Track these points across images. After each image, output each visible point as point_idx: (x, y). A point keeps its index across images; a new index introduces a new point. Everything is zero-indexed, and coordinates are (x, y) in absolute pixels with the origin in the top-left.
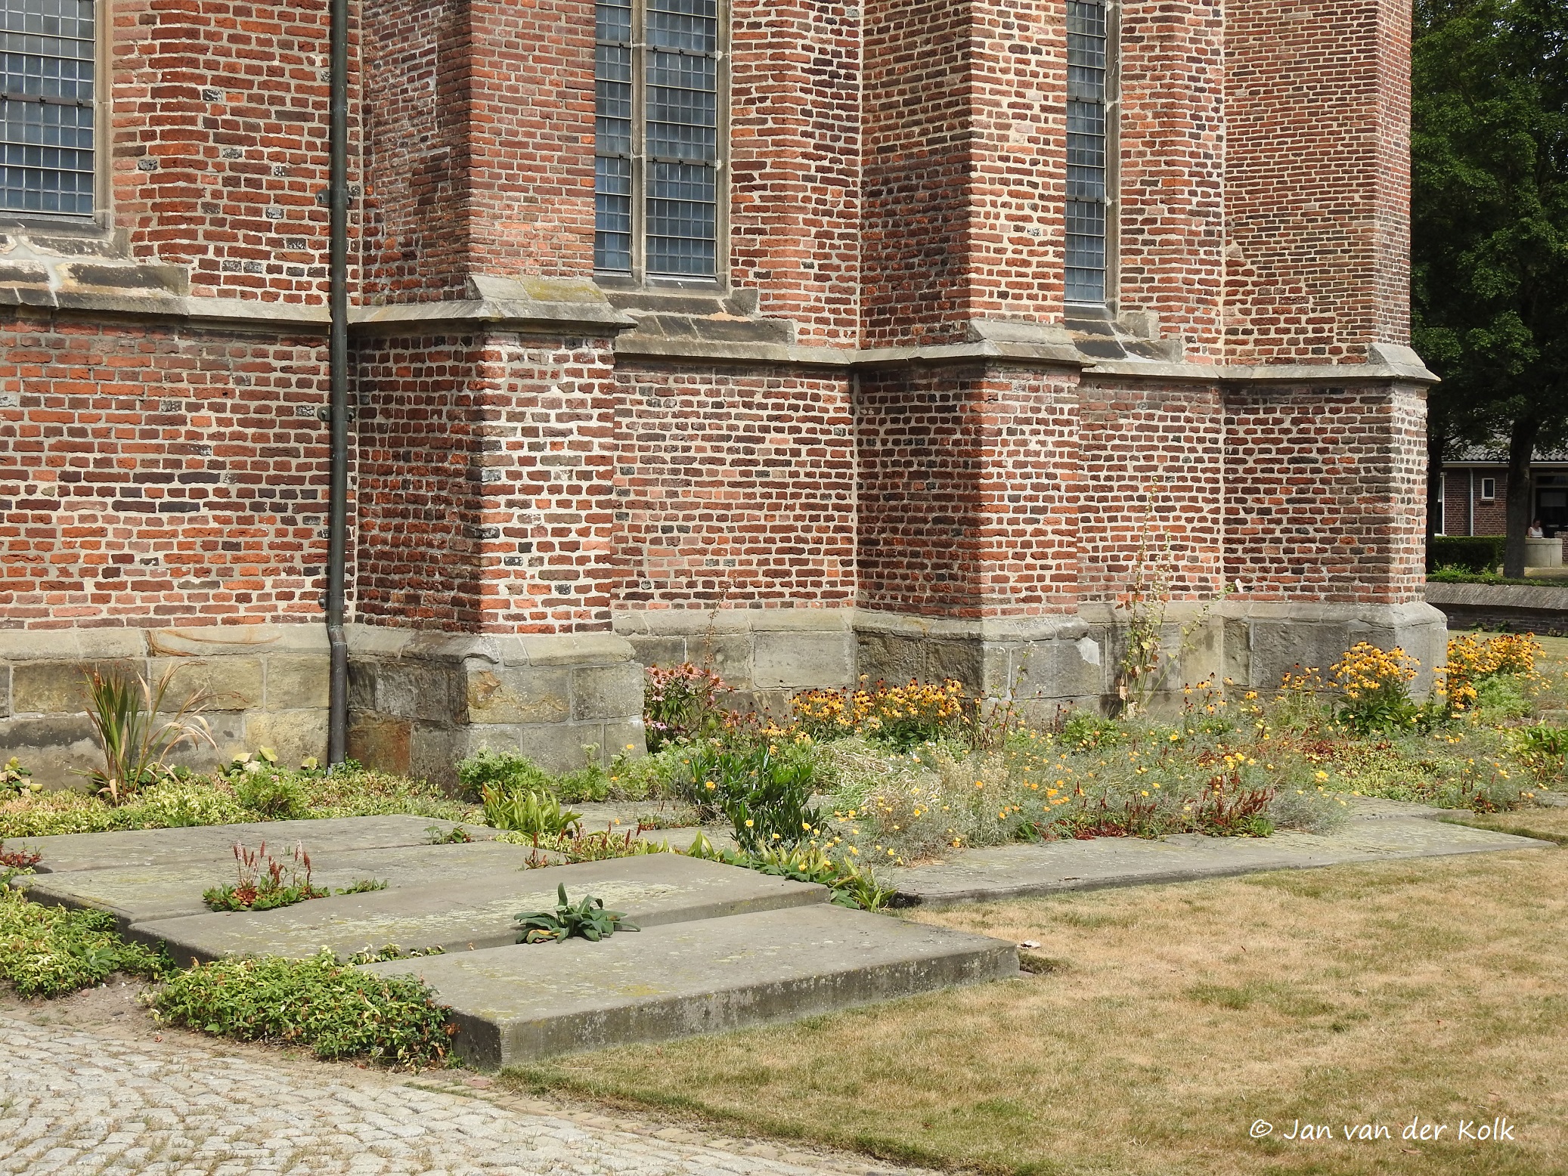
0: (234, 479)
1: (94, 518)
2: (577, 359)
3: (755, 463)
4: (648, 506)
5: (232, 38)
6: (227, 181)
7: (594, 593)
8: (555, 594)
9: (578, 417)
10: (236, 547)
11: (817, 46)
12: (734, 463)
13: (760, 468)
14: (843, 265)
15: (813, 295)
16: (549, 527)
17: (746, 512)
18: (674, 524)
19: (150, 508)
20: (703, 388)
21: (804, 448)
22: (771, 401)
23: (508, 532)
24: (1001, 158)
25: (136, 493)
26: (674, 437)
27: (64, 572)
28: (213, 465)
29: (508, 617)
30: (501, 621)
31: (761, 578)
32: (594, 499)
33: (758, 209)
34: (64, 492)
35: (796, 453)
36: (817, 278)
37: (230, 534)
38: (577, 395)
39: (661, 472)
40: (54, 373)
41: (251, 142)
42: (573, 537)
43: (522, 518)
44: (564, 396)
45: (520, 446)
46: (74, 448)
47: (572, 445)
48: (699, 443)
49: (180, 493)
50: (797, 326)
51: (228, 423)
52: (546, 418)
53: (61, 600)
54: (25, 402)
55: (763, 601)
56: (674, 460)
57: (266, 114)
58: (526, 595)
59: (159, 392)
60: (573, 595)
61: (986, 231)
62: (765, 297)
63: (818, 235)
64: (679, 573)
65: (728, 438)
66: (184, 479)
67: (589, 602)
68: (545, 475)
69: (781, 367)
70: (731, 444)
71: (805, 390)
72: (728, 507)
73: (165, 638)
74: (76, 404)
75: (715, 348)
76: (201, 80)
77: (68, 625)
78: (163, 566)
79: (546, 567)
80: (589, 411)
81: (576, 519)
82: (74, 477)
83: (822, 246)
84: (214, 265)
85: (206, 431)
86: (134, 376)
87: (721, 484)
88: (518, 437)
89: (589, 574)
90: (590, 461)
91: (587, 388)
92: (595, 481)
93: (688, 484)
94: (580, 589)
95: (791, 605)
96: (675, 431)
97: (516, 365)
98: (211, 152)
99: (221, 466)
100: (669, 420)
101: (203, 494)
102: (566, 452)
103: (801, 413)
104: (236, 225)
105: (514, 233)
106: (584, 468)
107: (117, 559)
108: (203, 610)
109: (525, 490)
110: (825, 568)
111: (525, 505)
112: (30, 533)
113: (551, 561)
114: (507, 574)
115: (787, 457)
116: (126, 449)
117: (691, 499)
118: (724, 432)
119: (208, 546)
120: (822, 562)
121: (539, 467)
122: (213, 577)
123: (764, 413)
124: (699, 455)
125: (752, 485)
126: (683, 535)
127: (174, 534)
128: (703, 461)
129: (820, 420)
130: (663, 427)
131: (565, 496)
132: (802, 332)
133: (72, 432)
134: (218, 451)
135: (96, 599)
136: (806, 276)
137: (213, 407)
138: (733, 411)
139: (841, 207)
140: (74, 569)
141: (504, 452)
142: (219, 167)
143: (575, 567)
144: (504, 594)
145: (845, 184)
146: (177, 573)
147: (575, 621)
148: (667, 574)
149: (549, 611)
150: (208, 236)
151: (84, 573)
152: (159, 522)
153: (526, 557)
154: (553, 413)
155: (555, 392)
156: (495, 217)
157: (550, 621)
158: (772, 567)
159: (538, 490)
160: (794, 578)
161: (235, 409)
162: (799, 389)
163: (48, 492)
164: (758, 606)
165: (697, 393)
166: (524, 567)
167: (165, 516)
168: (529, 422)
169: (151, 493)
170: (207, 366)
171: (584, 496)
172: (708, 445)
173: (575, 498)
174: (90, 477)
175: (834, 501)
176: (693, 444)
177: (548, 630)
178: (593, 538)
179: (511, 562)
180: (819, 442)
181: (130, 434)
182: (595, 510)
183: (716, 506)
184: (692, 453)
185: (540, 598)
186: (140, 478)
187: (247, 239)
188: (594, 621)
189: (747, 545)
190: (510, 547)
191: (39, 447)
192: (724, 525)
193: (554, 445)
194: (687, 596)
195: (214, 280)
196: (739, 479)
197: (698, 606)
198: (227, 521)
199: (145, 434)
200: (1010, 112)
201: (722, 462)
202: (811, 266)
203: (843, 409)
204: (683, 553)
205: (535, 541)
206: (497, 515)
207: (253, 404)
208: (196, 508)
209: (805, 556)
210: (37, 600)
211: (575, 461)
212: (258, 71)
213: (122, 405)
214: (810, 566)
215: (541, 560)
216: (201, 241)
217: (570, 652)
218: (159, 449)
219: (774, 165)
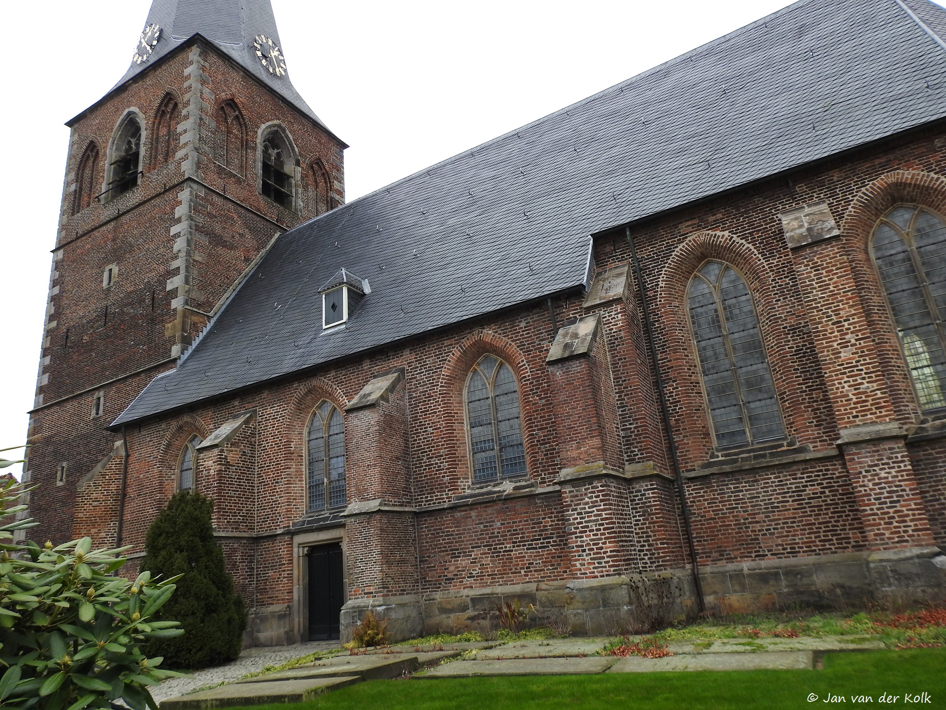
0: (557, 537)
1: (522, 553)
2: (592, 488)
3: (804, 499)
4: (757, 522)
5: (541, 417)
6: (545, 455)
7: (611, 563)
8: (597, 565)
9: (596, 506)
10: (561, 557)
11: (795, 346)
12: (793, 501)
13: (807, 501)
14: (828, 418)
15: (816, 432)
16: (591, 543)
17: (804, 519)
18: (771, 527)
19: (536, 548)
20: (772, 476)
21: (827, 491)
22: (805, 476)
23: (577, 546)
24: (838, 365)
25: (532, 544)
26: (763, 496)
27: (516, 569)
28: (551, 534)
29: (581, 574)
30: (579, 575)
31: (818, 543)
32: (606, 532)
33: (788, 408)
34: (514, 547)
35: (824, 492)
36: (816, 426)
37: (559, 553)
38: (594, 499)
39: (761, 509)
40: (508, 515)
41: (550, 443)
42: (601, 545)
43: (581, 541)
44: (590, 501)
45: (577, 519)
46: (515, 535)
47: (595, 516)
48: (775, 496)
49: (543, 543)
50: (811, 446)
51: (554, 521)
52: (585, 508)
53: (516, 577)
54: (502, 524)
55: (821, 552)
56: (765, 504)
57: (553, 434)
58: (586, 566)
59: (534, 516)
60: (603, 564)
61: (839, 394)
62: (798, 438)
63: (812, 411)
64: (777, 545)
65: (788, 492)
66: (544, 539)
67: (610, 566)
68: (587, 527)
69: (805, 461)
70: (790, 494)
71: (821, 468)
72: (795, 518)
73: (543, 586)
74: (514, 523)
75: (772, 461)
76: (534, 430)
77: (519, 583)
78: (541, 565)
79: (592, 556)
80: (599, 503)
81: (601, 539)
82: (515, 542)
83: (816, 414)
84: (544, 478)
85: (548, 525)
86: (527, 513)
87: (790, 509)
88: (576, 516)
89: (608, 557)
90: (602, 520)
91: (597, 496)
92: (605, 526)
93: (774, 512)
94: (606, 562)
95: (836, 552)
96: (763, 494)
97: (572, 494)
98: (539, 448)
99: (554, 534)
100: (760, 490)
101: (549, 542)
102: (593, 518)
103: (822, 477)
104: (548, 466)
105: (574, 454)
106: (600, 522)
107: (529, 564)
108: (554, 576)
109: (581, 532)
110: (851, 536)
111: (582, 537)
112: (507, 559)
113: (594, 554)
114: (579, 560)
115: (819, 495)
116: (528, 533)
117: (777, 517)
118: (786, 490)
119: (553, 557)
120: (848, 534)
121: (584, 524)
122: (556, 566)
123: (803, 480)
124: (776, 501)
125: (805, 508)
126: (776, 531)
127: (543, 555)
128: (778, 503)
129: (832, 478)
130: (757, 493)
131: (595, 532)
132: (814, 447)
133: (514, 530)
134: (552, 530)
135: (525, 575)
136: (811, 427)
137: (549, 517)
138: (788, 482)
139: (821, 397)
140: (518, 568)
141: (572, 521)
142: (542, 452)
143: (603, 555)
144: (579, 566)
145: (821, 389)
146: (545, 566)
147: (605, 573)
148: (772, 546)
149: (595, 570)
150: (542, 471)
151: (521, 568)
152: (539, 552)
153: (584, 554)
154: (587, 506)
155: (587, 500)
156: (567, 451)
157: (596, 574)
158: (823, 538)
159: (586, 532)
160: (835, 542)
161: (555, 517)
162: (818, 468)
163: (510, 547)
164: (819, 554)
165: (770, 478)
166: (585, 557)
167: (540, 550)
168: (579, 511)
169: (536, 544)
170: (546, 506)
171: (602, 531)
172: (779, 496)
173: (599, 533)
174: (519, 542)
175: (848, 508)
176: (773, 497)
177: (596, 577)
178: (608, 544)
179: (579, 556)
180: (834, 486)
181: (528, 528)
182: (607, 535)
183: (789, 518)
184: (773, 501)
185: (591, 567)
186: (532, 540)
187: (552, 469)
188: (612, 573)
189: (808, 531)
190: (578, 551)
191: (506, 535)
192: (794, 525)
193: (588, 517)
194: (784, 554)
195: (545, 482)
196: (797, 507)
197: (789, 557)
198: (557, 549)
199: (532, 528)
200: (839, 347)
201: (788, 501)
202: (813, 422)
203: (843, 472)
204: (777, 537)
205: (587, 548)
206: (573, 541)
207: (560, 515)
208: (548, 547)
209: (839, 532)
210: (510, 577)
211: (597, 520)
212: (549, 424)
213: (525, 521)
214: (843, 536)
215: (590, 554)
216: (540, 473)
217: (599, 584)
218: (536, 531)
219: (789, 391)
